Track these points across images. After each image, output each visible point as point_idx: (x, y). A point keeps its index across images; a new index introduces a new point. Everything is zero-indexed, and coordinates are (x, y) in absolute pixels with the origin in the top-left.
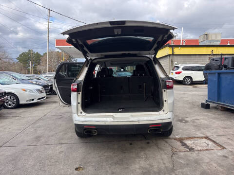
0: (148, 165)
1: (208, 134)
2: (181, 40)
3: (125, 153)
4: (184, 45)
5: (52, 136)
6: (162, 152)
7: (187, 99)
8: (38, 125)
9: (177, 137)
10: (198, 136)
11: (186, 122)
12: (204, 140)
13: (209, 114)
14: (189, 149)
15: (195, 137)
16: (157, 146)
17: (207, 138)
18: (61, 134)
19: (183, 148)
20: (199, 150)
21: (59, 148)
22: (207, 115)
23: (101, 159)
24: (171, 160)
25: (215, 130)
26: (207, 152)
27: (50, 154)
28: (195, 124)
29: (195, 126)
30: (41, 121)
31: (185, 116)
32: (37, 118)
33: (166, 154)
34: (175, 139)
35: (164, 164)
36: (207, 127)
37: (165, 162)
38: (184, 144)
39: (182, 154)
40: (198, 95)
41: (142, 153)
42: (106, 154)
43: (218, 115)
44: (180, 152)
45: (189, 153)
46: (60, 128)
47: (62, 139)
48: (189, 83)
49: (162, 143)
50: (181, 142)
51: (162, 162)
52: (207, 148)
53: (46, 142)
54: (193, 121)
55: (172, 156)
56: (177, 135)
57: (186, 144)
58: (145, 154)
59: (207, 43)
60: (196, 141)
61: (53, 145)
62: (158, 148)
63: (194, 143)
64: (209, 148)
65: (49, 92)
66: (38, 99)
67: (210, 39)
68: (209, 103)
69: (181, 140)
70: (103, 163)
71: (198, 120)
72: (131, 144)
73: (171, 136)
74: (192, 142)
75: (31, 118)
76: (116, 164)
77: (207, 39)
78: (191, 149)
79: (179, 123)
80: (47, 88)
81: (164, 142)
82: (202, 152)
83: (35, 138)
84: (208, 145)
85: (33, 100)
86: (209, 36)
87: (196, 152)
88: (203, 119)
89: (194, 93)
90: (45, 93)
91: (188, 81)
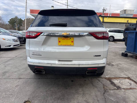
0: (85, 101)
1: (130, 76)
2: (109, 13)
3: (67, 88)
4: (111, 16)
5: (15, 72)
6: (96, 89)
7: (111, 50)
8: (9, 63)
9: (107, 76)
10: (122, 77)
11: (113, 65)
12: (127, 80)
13: (128, 60)
14: (116, 87)
15: (120, 78)
16: (92, 84)
17: (129, 78)
18: (23, 70)
19: (112, 87)
20: (124, 89)
21: (16, 82)
22: (126, 61)
23: (47, 93)
24: (103, 97)
25: (134, 73)
26: (131, 90)
27: (9, 87)
28: (119, 67)
29: (119, 69)
30: (12, 60)
31: (111, 61)
32: (10, 58)
33: (99, 91)
34: (106, 78)
35: (98, 101)
36: (128, 70)
37: (99, 99)
38: (112, 83)
39: (112, 91)
40: (118, 48)
41: (80, 90)
42: (52, 89)
43: (134, 61)
44: (110, 89)
45: (117, 91)
46: (24, 66)
47: (22, 75)
48: (112, 40)
49: (96, 81)
50: (110, 81)
51: (96, 99)
52: (131, 87)
53: (9, 77)
54: (117, 65)
55: (104, 93)
56: (107, 75)
57: (114, 83)
58: (83, 90)
59: (125, 16)
60: (122, 81)
61: (13, 80)
62: (93, 85)
63: (120, 82)
64: (132, 87)
65: (23, 42)
66: (14, 46)
67: (127, 13)
68: (127, 53)
69: (110, 79)
70: (48, 97)
71: (121, 64)
72: (72, 81)
73: (103, 76)
74: (119, 81)
75: (6, 58)
76: (58, 99)
77: (125, 13)
78: (119, 88)
79: (108, 66)
80: (22, 39)
81: (97, 81)
82: (127, 91)
83: (2, 73)
84: (131, 84)
85: (10, 46)
86: (127, 11)
87: (123, 90)
88: (124, 64)
89: (115, 46)
90: (19, 42)
91: (111, 39)
